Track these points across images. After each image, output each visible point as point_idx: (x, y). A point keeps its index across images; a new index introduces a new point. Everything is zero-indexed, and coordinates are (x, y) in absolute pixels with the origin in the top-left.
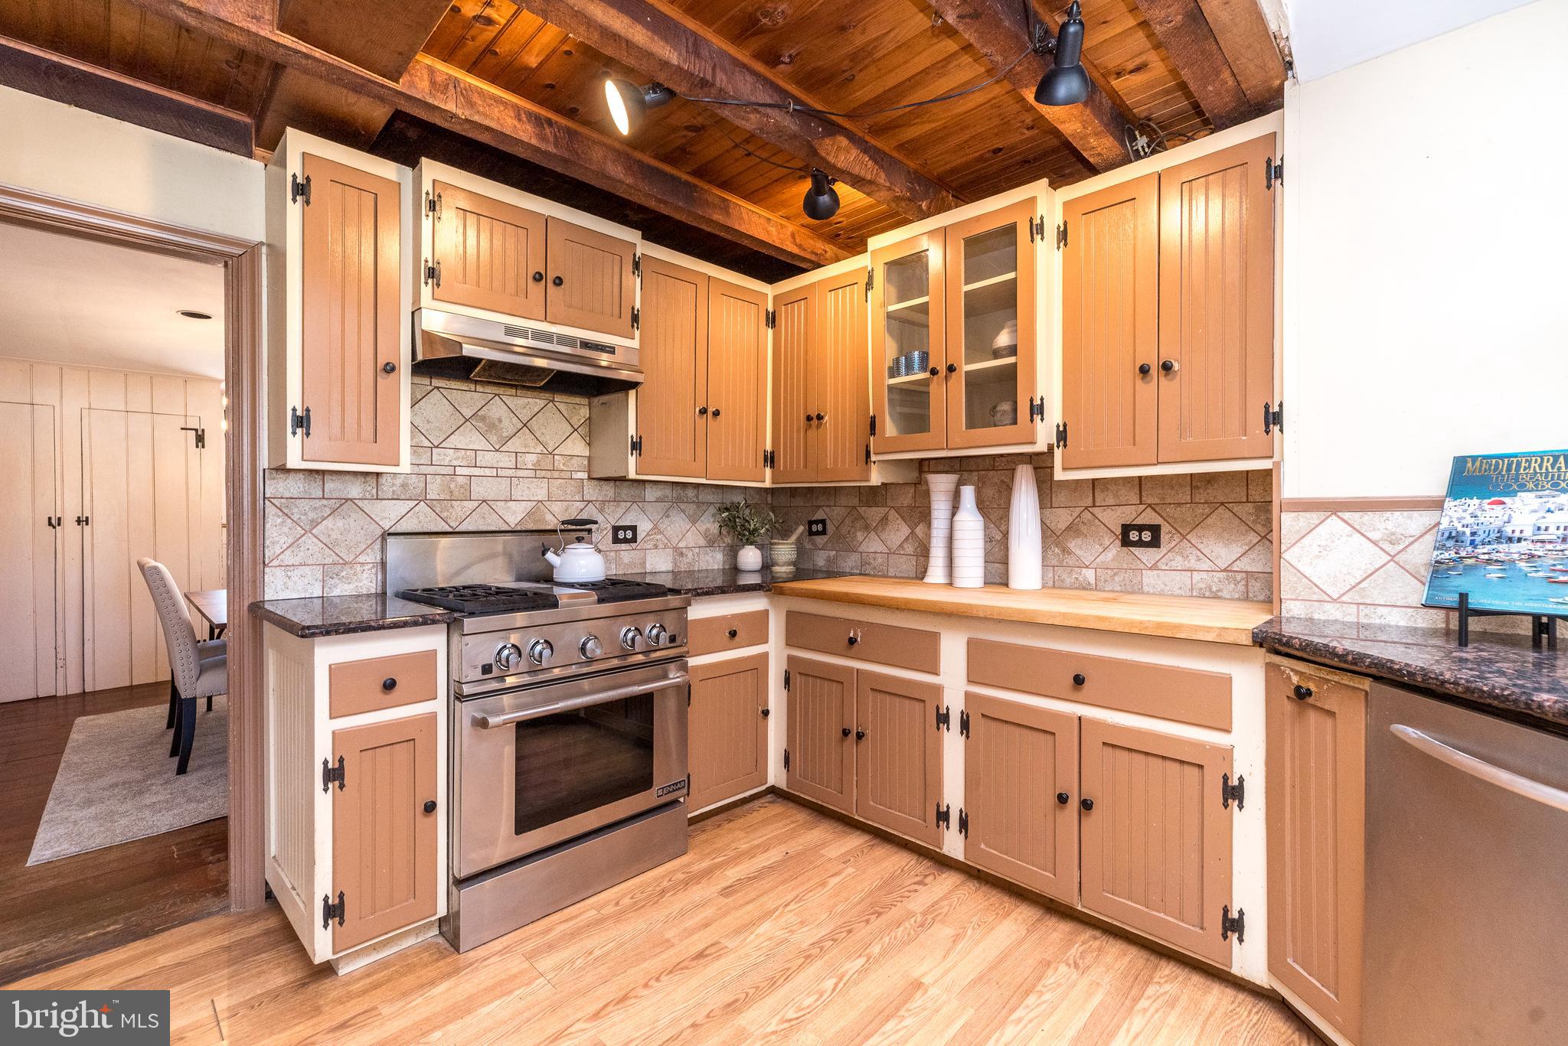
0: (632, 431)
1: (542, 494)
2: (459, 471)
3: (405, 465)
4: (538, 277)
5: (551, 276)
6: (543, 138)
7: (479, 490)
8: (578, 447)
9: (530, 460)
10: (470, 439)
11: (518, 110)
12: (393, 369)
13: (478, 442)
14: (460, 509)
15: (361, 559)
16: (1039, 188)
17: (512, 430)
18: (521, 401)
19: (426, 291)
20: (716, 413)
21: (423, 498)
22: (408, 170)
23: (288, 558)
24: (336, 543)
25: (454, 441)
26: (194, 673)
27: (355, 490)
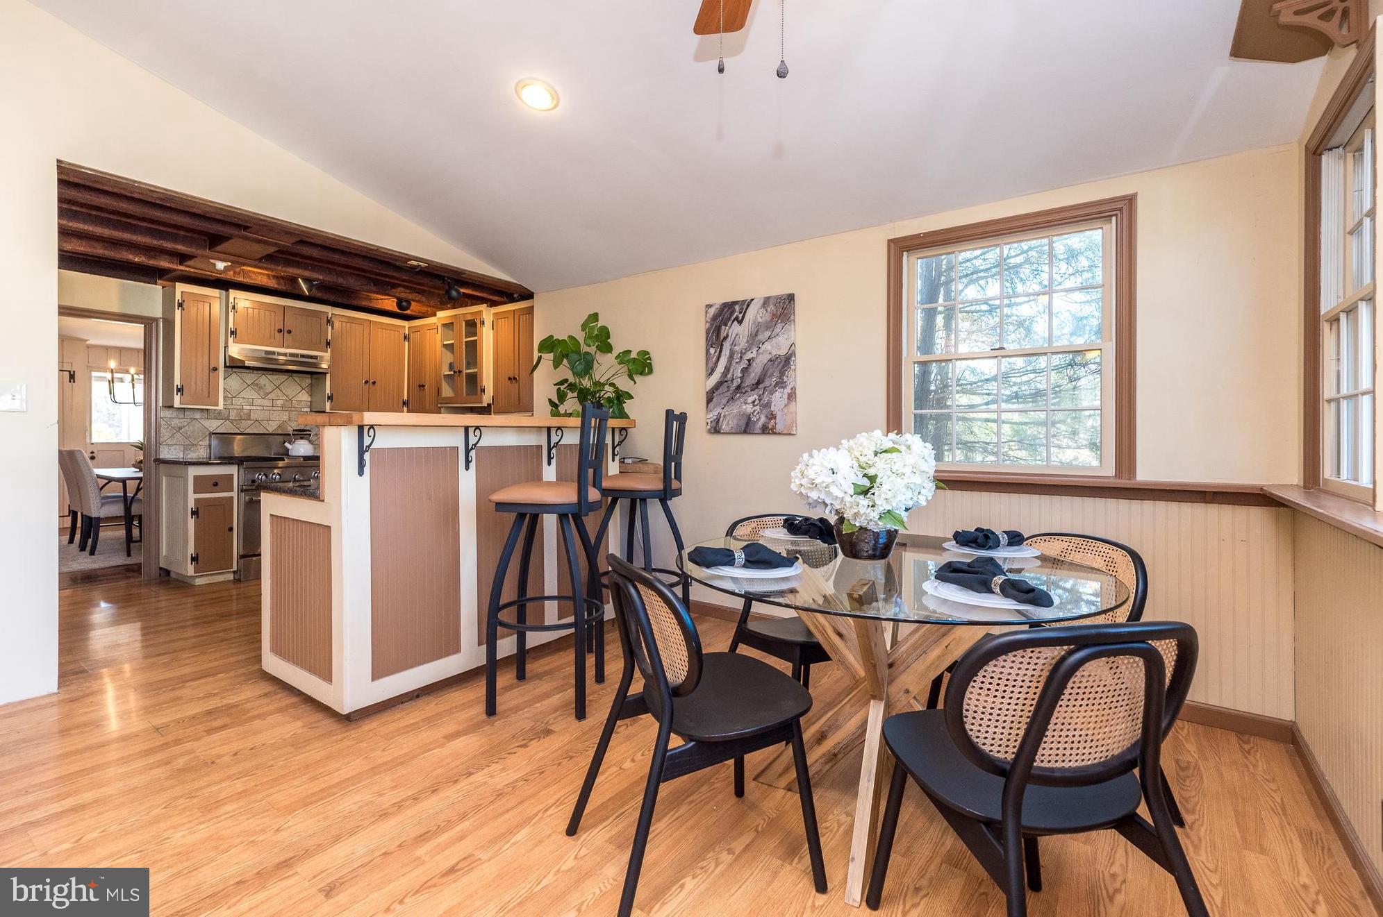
0: (328, 391)
1: (286, 418)
2: (245, 407)
3: (221, 406)
4: (280, 331)
5: (286, 329)
6: (278, 284)
7: (254, 416)
8: (305, 397)
9: (280, 402)
10: (250, 393)
11: (268, 275)
12: (216, 369)
13: (255, 395)
14: (245, 423)
15: (200, 443)
16: (483, 307)
17: (270, 390)
18: (275, 377)
19: (231, 340)
20: (374, 383)
21: (227, 419)
22: (224, 292)
23: (169, 442)
24: (190, 437)
25: (242, 395)
26: (99, 505)
27: (198, 415)
